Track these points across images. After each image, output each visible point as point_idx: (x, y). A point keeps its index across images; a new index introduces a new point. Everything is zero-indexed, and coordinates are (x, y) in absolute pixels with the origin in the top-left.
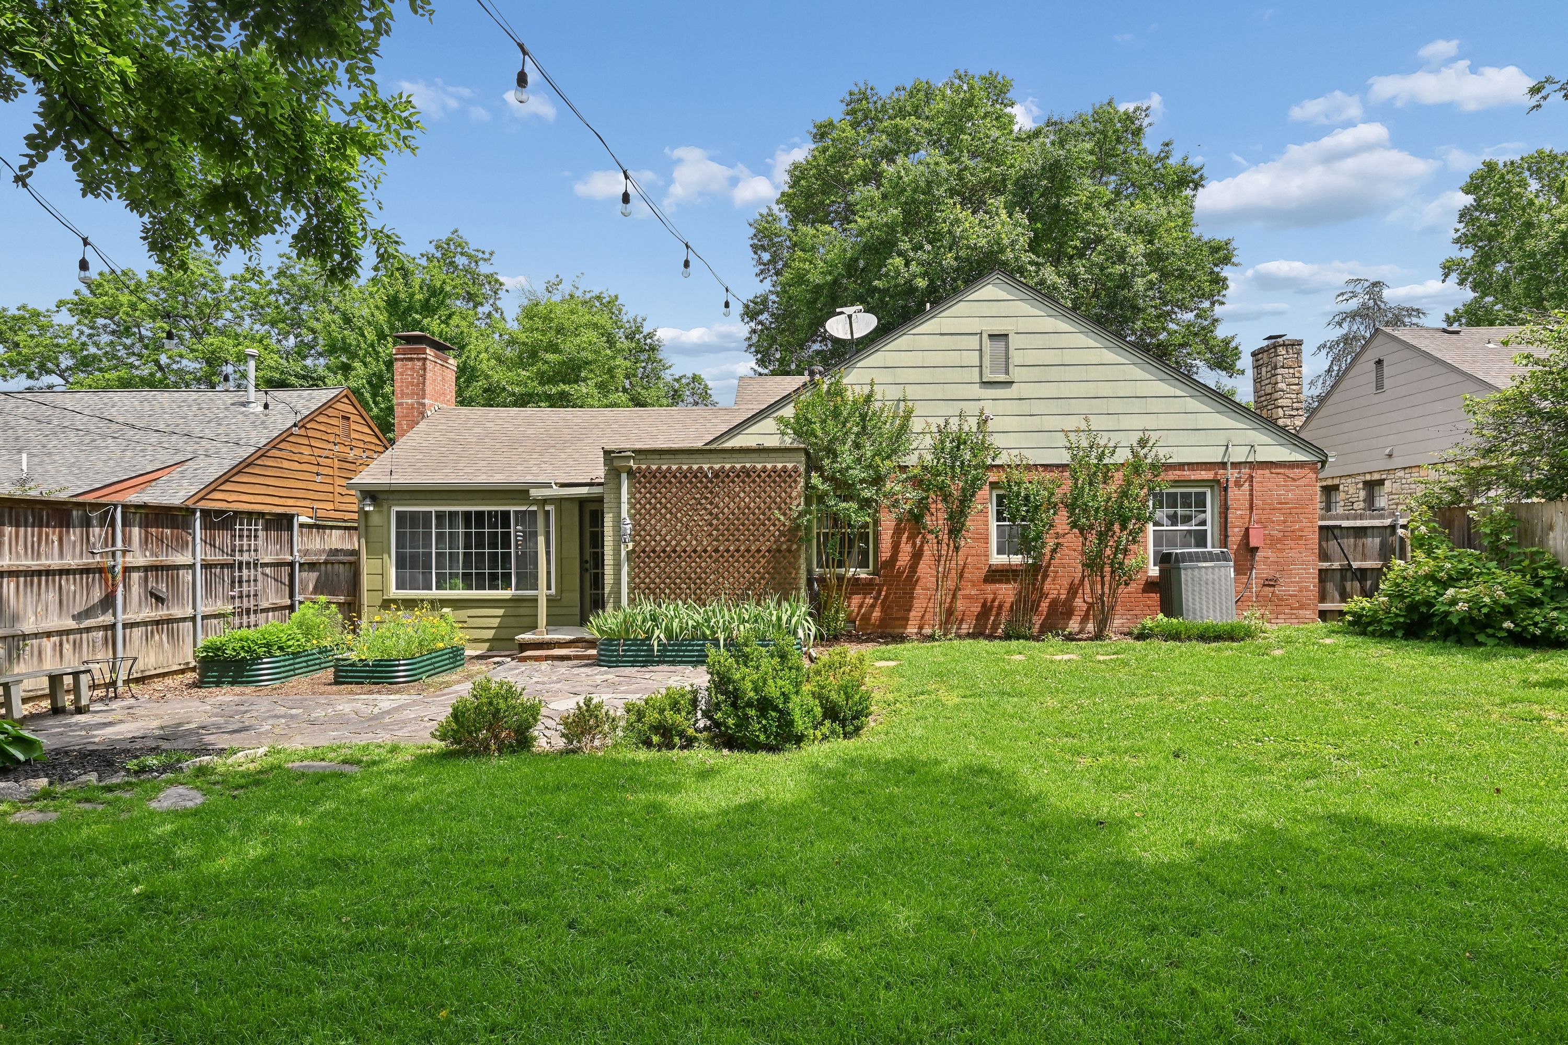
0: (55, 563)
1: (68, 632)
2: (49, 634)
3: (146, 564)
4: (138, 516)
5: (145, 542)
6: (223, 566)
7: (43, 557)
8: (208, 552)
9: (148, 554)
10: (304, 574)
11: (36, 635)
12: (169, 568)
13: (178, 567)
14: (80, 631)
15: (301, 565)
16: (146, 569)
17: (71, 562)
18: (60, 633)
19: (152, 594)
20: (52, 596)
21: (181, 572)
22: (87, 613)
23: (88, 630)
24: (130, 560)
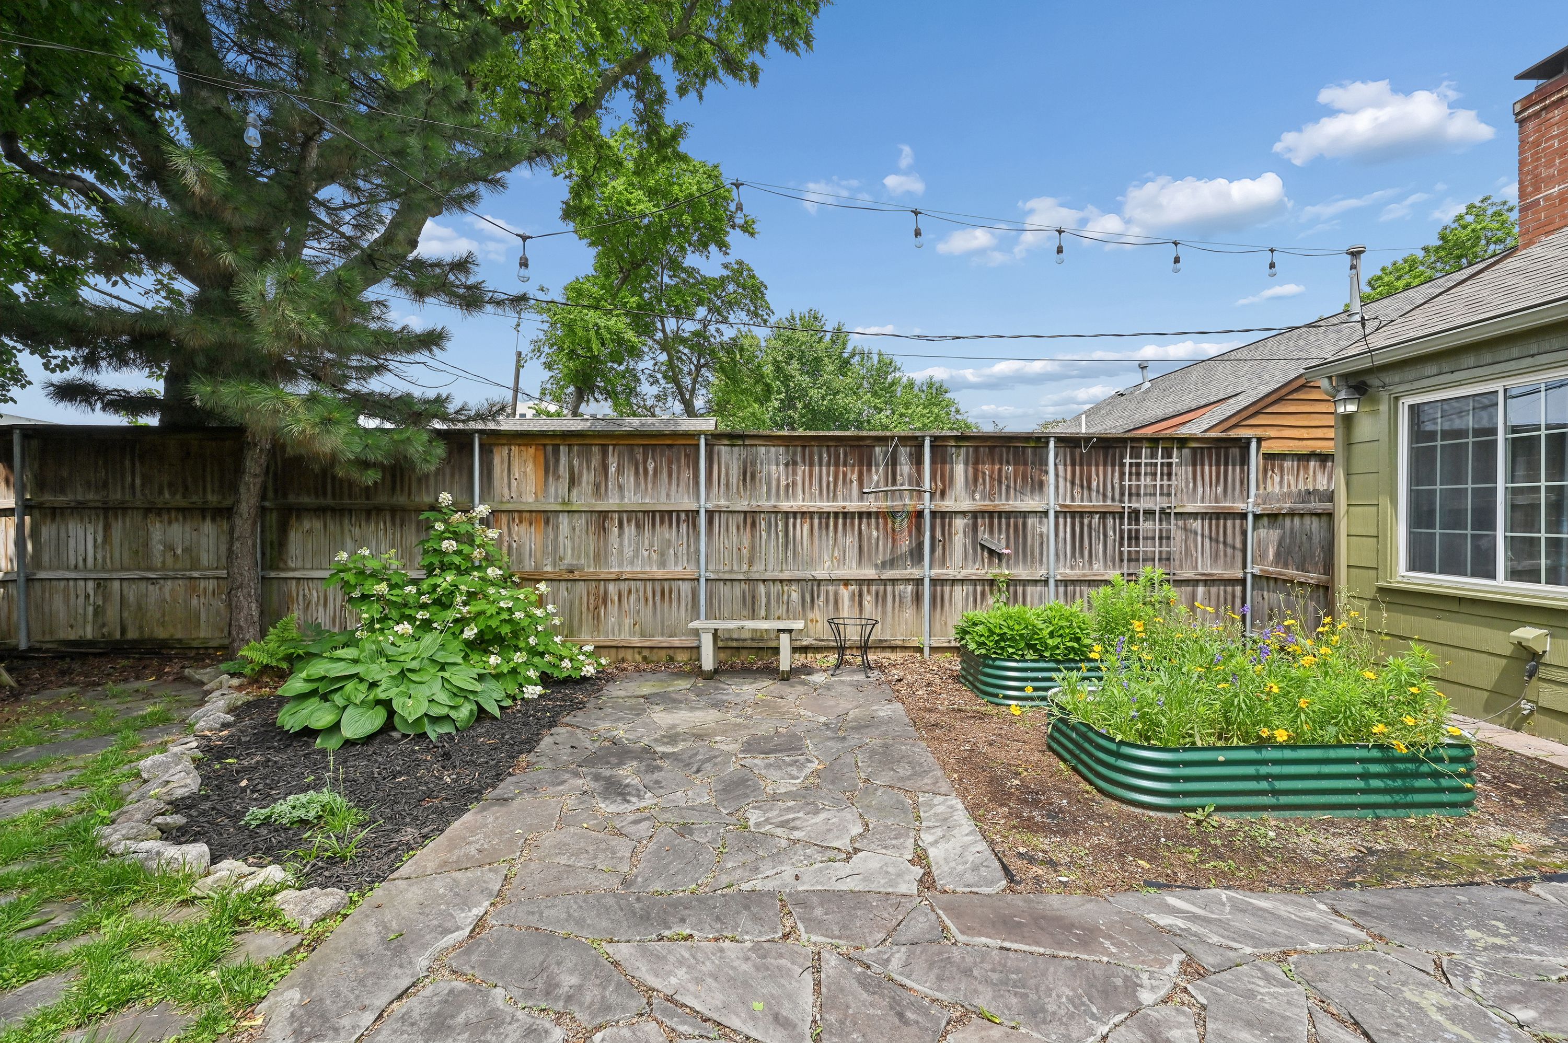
0: (853, 505)
1: (869, 582)
2: (847, 582)
3: (977, 508)
4: (963, 450)
5: (973, 482)
6: (1104, 515)
7: (840, 497)
8: (1078, 497)
9: (977, 497)
10: (1263, 532)
11: (831, 581)
12: (1009, 514)
13: (1025, 514)
14: (884, 582)
15: (1257, 517)
16: (975, 515)
17: (872, 504)
18: (860, 582)
19: (983, 547)
20: (851, 540)
21: (1030, 521)
22: (892, 563)
23: (894, 581)
24: (949, 504)
